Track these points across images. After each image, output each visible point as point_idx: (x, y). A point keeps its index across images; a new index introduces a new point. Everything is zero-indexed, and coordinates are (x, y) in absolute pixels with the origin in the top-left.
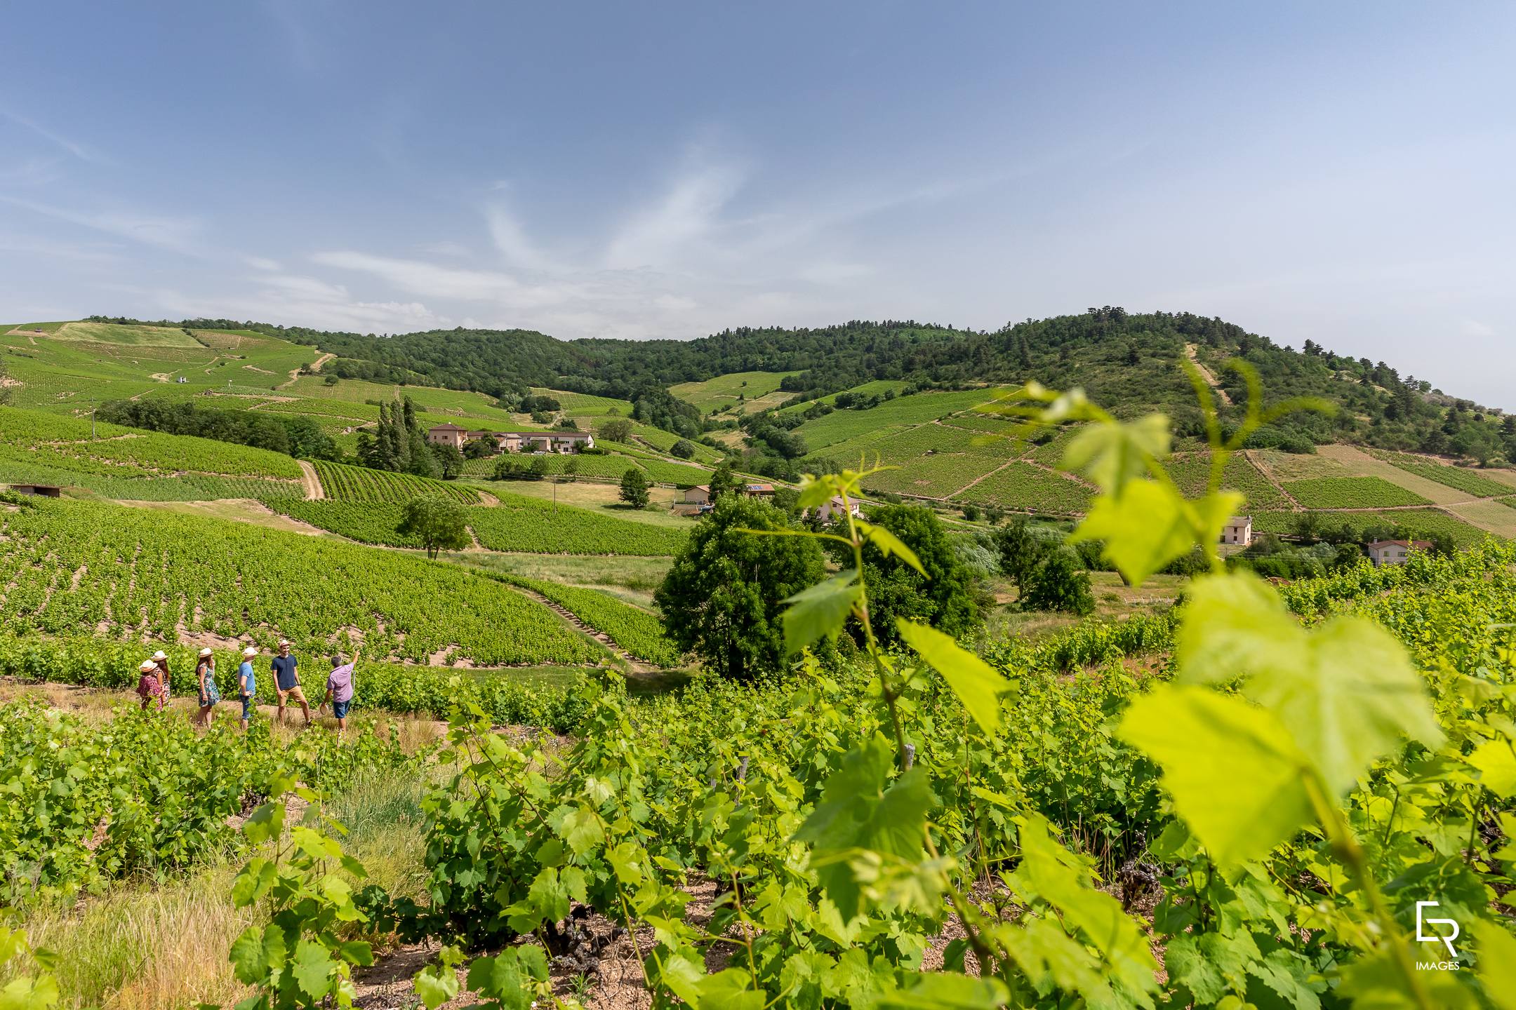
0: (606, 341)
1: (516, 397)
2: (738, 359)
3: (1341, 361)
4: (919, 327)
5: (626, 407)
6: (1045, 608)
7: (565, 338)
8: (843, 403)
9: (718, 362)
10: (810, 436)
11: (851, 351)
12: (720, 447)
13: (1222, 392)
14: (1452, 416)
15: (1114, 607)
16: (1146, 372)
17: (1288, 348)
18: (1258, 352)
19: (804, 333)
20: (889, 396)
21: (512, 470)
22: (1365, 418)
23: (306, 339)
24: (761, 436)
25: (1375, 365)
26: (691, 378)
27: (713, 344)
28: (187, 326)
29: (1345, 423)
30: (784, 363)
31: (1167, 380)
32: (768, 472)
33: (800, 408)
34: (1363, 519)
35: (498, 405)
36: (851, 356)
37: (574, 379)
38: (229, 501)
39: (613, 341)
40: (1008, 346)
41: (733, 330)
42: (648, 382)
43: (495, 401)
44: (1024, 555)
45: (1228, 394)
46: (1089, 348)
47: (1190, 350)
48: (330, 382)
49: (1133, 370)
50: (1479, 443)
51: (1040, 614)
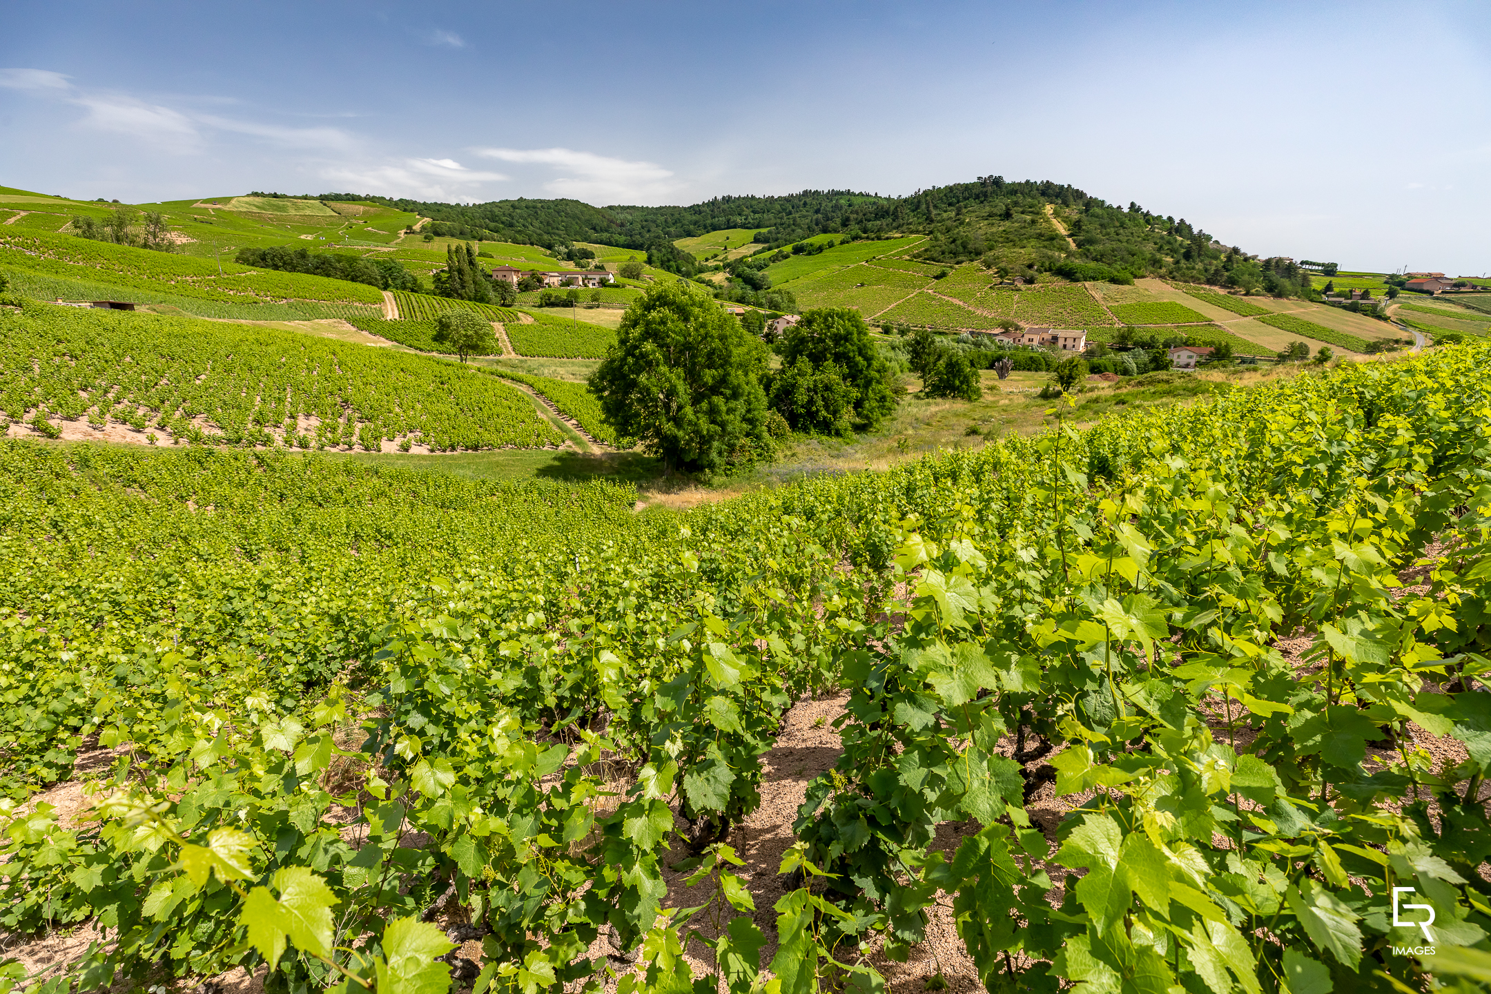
0: (628, 207)
1: (563, 249)
2: (723, 219)
3: (1154, 218)
4: (853, 194)
5: (641, 256)
6: (943, 396)
7: (598, 204)
8: (798, 250)
9: (709, 222)
10: (775, 276)
11: (804, 213)
12: (709, 283)
13: (1070, 240)
14: (1229, 258)
15: (995, 395)
16: (1016, 225)
17: (1119, 207)
18: (1097, 210)
19: (771, 200)
20: (831, 245)
21: (553, 299)
22: (1169, 259)
23: (409, 207)
24: (738, 276)
25: (1177, 221)
26: (689, 234)
27: (705, 209)
28: (323, 198)
29: (1156, 263)
30: (756, 222)
31: (1032, 231)
32: (741, 300)
33: (768, 254)
34: (1164, 331)
35: (550, 255)
36: (804, 216)
37: (605, 235)
38: (323, 321)
39: (634, 207)
40: (918, 207)
41: (720, 197)
42: (658, 237)
43: (548, 252)
44: (929, 354)
45: (1074, 241)
46: (976, 207)
47: (1049, 209)
48: (428, 239)
49: (1008, 223)
50: (1246, 277)
51: (939, 400)
